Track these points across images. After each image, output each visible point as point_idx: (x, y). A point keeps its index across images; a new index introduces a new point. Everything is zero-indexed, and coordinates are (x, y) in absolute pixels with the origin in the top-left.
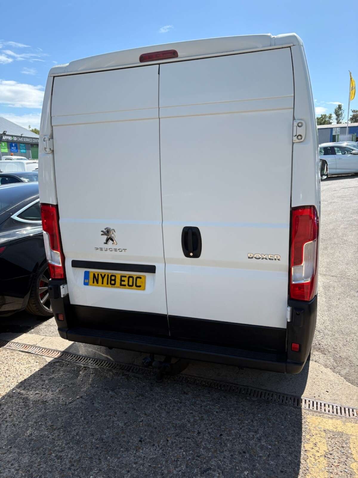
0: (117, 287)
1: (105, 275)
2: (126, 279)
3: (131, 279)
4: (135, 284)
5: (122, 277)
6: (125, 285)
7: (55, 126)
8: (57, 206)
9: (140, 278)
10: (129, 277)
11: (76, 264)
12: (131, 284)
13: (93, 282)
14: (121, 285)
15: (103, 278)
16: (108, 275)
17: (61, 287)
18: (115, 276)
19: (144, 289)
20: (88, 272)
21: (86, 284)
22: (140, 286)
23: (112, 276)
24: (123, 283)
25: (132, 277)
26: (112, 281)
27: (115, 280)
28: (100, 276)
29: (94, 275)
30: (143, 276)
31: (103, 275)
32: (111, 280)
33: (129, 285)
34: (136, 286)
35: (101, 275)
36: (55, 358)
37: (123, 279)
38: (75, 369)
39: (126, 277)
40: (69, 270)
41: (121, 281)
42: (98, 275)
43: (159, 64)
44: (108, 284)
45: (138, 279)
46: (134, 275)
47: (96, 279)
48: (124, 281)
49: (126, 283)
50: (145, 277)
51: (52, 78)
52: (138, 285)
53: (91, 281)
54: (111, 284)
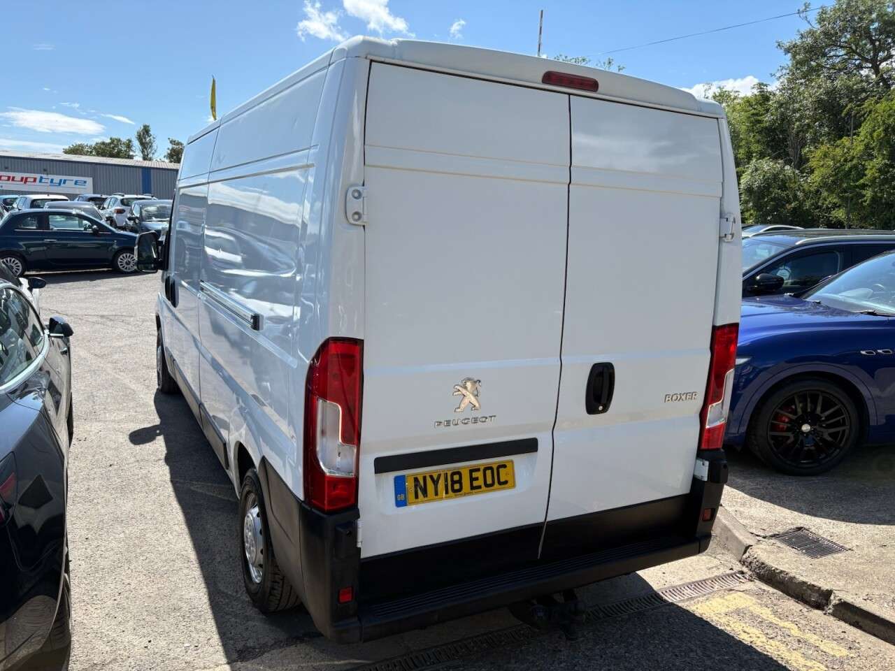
0: (465, 494)
1: (439, 476)
2: (479, 475)
3: (489, 472)
4: (497, 480)
5: (471, 471)
6: (479, 487)
9: (504, 466)
10: (485, 470)
12: (489, 481)
13: (417, 497)
14: (473, 488)
15: (435, 482)
16: (445, 475)
18: (459, 473)
19: (514, 486)
20: (403, 477)
21: (400, 503)
22: (506, 482)
23: (453, 474)
24: (475, 483)
25: (491, 468)
26: (455, 487)
27: (460, 482)
28: (429, 480)
29: (416, 480)
30: (508, 461)
31: (435, 478)
32: (453, 482)
33: (486, 485)
34: (500, 483)
35: (431, 477)
37: (475, 475)
39: (478, 470)
41: (472, 479)
42: (425, 478)
43: (570, 95)
44: (447, 493)
45: (501, 470)
46: (495, 463)
47: (421, 490)
48: (477, 479)
49: (480, 482)
50: (512, 462)
52: (502, 480)
53: (411, 496)
54: (454, 491)
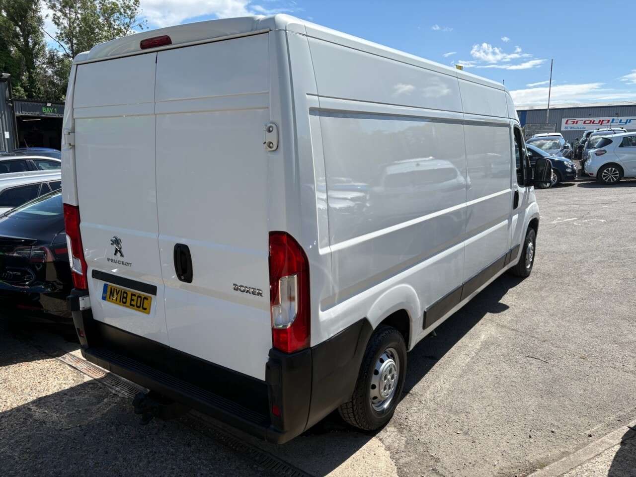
0: (127, 307)
1: (119, 291)
2: (136, 298)
3: (139, 299)
4: (142, 306)
5: (132, 295)
6: (133, 306)
7: (77, 118)
8: (78, 207)
9: (147, 299)
10: (138, 297)
11: (97, 275)
12: (138, 305)
13: (110, 298)
14: (131, 304)
15: (117, 294)
16: (121, 291)
17: (80, 299)
18: (126, 293)
19: (149, 313)
20: (107, 286)
21: (104, 298)
22: (145, 309)
23: (124, 293)
24: (133, 303)
25: (140, 297)
26: (124, 299)
27: (126, 298)
28: (115, 292)
29: (111, 289)
30: (149, 297)
32: (124, 297)
33: (138, 307)
35: (116, 290)
36: (95, 379)
37: (133, 297)
38: (103, 395)
39: (135, 295)
40: (91, 280)
41: (132, 300)
42: (114, 289)
43: (157, 51)
44: (120, 302)
45: (145, 301)
46: (143, 295)
47: (112, 294)
48: (133, 300)
49: (135, 303)
50: (151, 298)
51: (76, 66)
52: (144, 307)
53: (108, 296)
54: (123, 302)
